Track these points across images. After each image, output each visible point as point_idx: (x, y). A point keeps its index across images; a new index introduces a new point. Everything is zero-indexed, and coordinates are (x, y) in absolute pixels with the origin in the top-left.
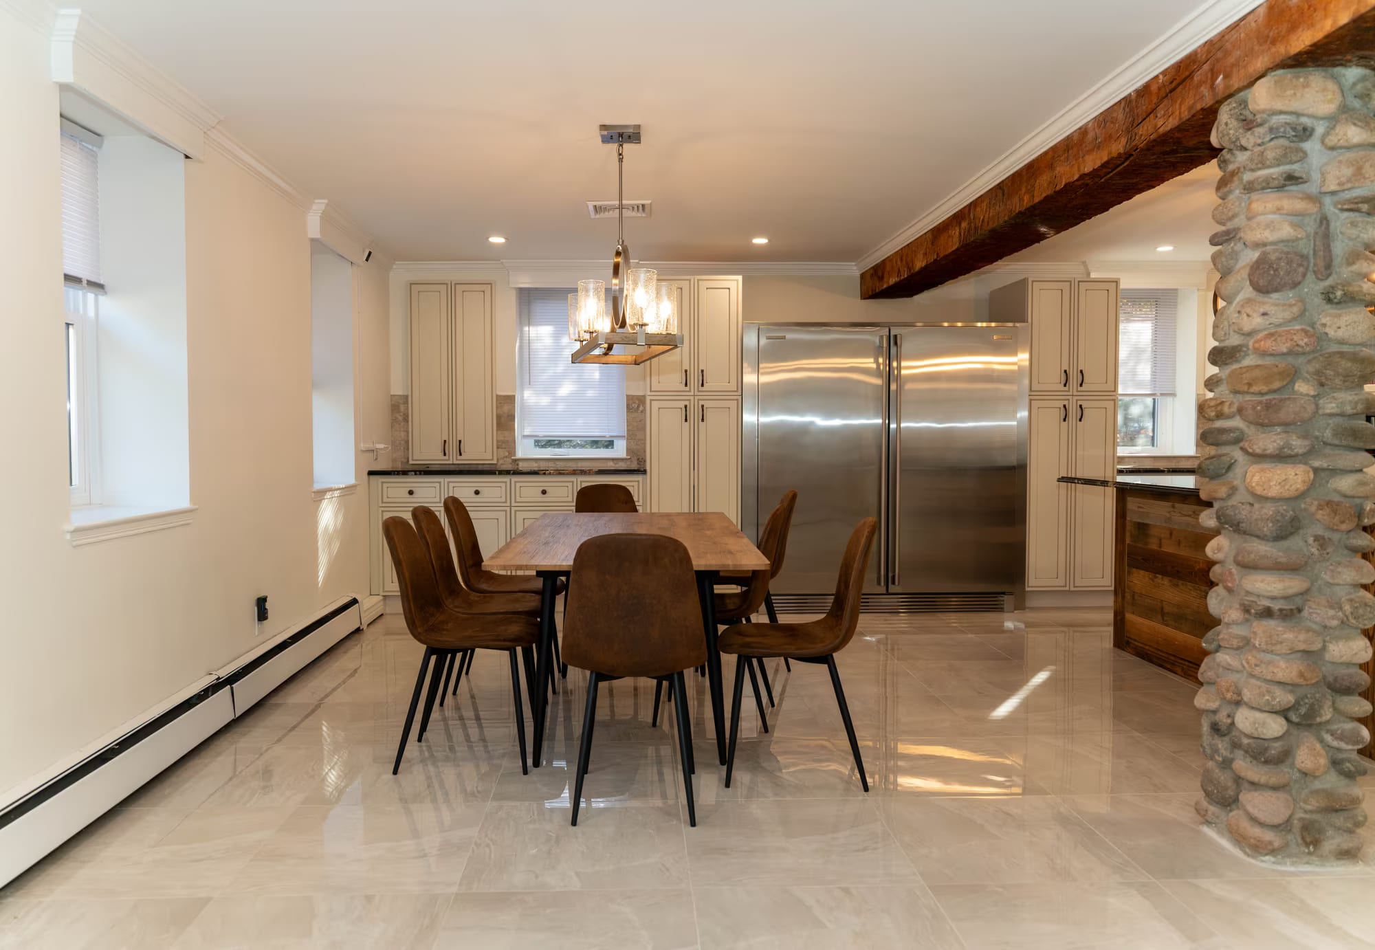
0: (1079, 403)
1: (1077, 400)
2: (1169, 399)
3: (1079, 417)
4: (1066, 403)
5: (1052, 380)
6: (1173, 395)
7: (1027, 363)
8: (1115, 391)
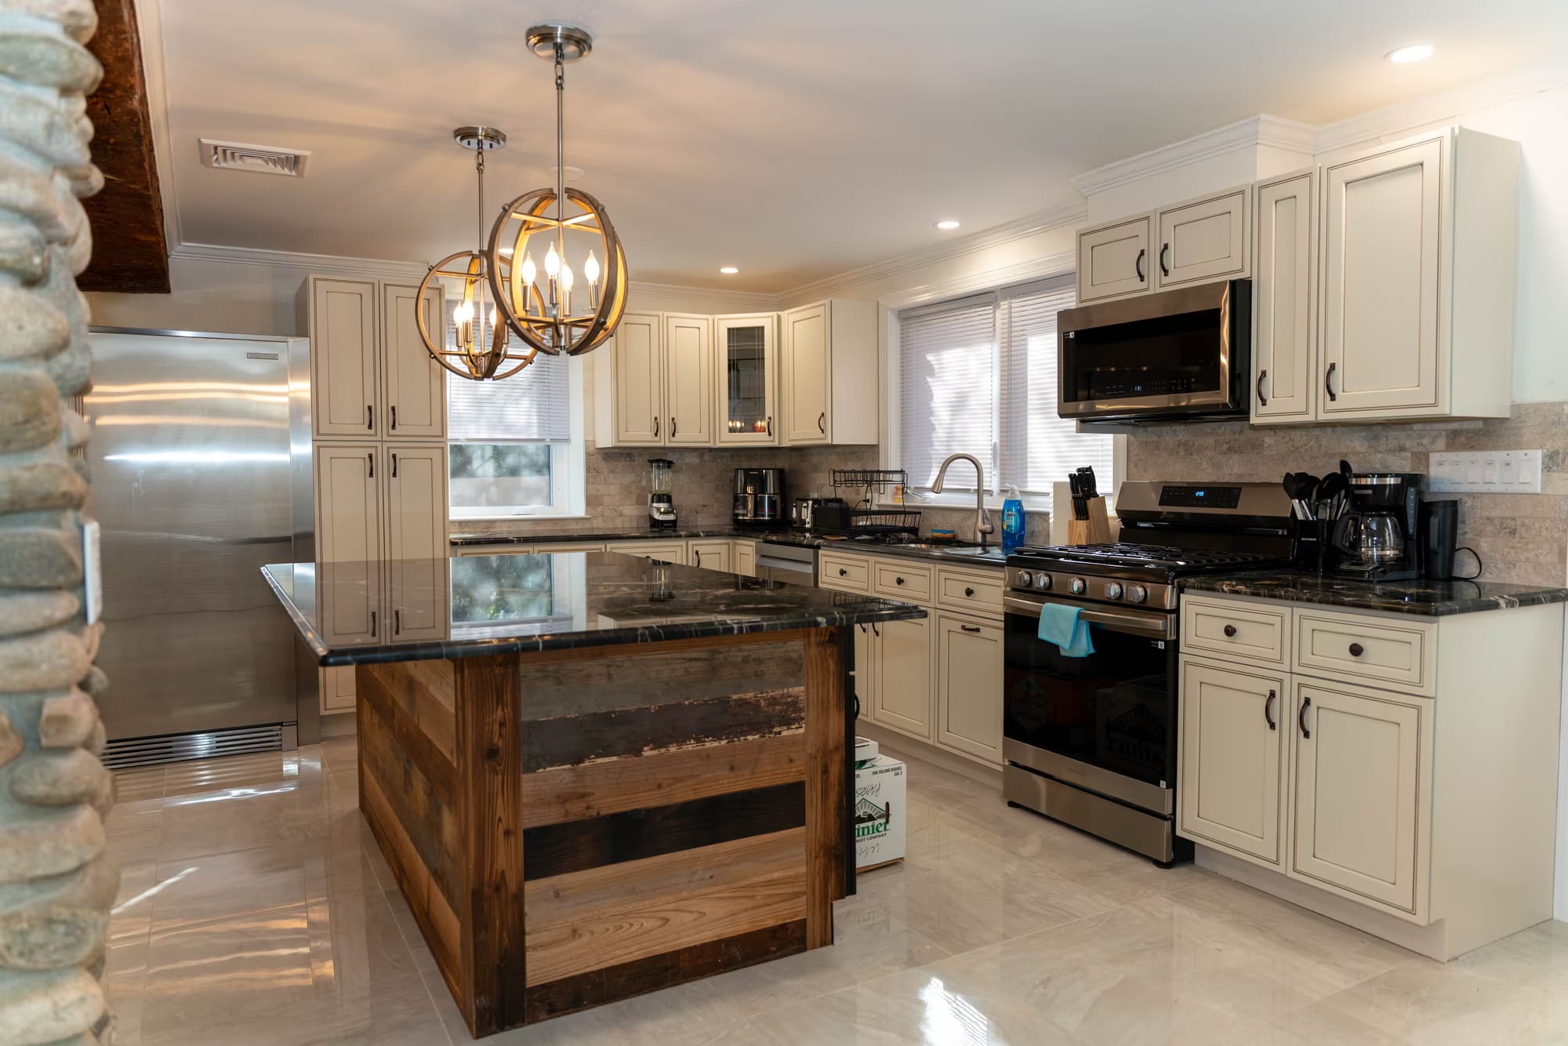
0: (392, 452)
1: (388, 448)
2: (564, 447)
3: (392, 471)
4: (373, 451)
5: (351, 419)
6: (567, 441)
7: (307, 395)
8: (442, 436)
